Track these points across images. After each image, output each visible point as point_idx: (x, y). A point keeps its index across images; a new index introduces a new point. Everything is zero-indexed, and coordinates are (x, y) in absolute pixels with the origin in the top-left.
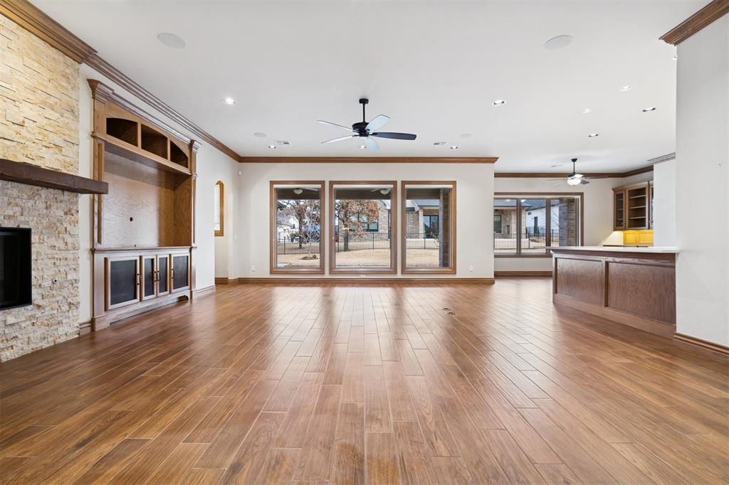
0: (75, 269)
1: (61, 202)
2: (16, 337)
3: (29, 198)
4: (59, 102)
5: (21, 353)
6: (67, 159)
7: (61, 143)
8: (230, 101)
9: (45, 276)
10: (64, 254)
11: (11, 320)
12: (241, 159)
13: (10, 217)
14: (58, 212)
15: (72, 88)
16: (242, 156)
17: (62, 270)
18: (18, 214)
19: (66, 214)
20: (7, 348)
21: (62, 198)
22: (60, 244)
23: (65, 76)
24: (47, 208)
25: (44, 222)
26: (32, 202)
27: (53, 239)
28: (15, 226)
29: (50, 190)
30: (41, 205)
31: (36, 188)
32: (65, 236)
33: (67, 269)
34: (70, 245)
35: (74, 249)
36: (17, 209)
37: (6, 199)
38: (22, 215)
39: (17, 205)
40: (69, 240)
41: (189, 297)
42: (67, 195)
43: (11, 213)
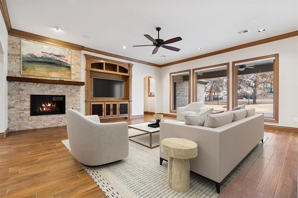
0: (79, 106)
1: (75, 88)
2: (62, 121)
3: (66, 88)
4: (74, 63)
5: (63, 125)
6: (77, 77)
7: (75, 73)
8: (124, 47)
9: (70, 107)
10: (76, 102)
11: (60, 117)
12: (160, 66)
13: (60, 93)
14: (74, 91)
15: (78, 58)
16: (160, 65)
17: (75, 106)
18: (62, 92)
19: (76, 91)
20: (60, 123)
21: (75, 87)
22: (74, 99)
23: (76, 56)
24: (70, 90)
25: (69, 94)
26: (66, 89)
27: (73, 98)
28: (62, 95)
29: (71, 86)
30: (69, 89)
31: (67, 85)
32: (76, 97)
33: (76, 106)
34: (77, 99)
35: (79, 100)
36: (62, 91)
37: (59, 89)
38: (63, 92)
39: (62, 90)
40: (77, 98)
41: (128, 118)
42: (77, 87)
43: (61, 92)
